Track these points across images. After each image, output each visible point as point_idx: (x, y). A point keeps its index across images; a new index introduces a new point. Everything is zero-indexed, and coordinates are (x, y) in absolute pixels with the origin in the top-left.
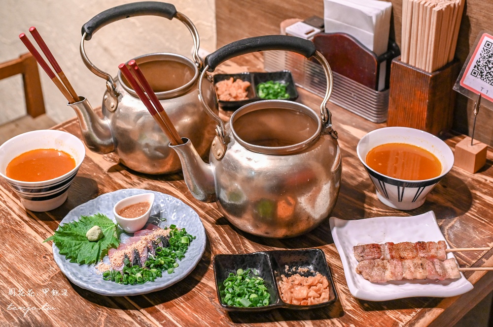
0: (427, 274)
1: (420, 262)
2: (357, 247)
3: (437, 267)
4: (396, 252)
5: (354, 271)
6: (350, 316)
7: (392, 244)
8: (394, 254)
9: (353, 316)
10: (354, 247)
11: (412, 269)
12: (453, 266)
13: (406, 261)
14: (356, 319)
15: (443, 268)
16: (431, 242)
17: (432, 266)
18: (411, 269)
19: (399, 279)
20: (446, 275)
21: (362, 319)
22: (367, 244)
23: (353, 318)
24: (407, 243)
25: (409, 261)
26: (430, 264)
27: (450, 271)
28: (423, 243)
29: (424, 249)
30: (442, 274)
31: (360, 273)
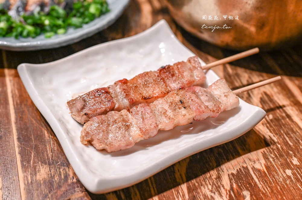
0: (194, 115)
1: (177, 98)
2: (73, 100)
3: (204, 98)
4: (135, 92)
5: (79, 144)
6: (253, 179)
7: (124, 82)
8: (133, 95)
9: (257, 180)
10: (68, 103)
11: (170, 113)
12: (225, 91)
13: (156, 102)
14: (260, 186)
15: (212, 98)
16: (179, 63)
17: (197, 100)
18: (168, 113)
19: (153, 135)
20: (220, 108)
21: (268, 190)
22: (87, 91)
23: (256, 183)
24: (146, 74)
25: (160, 101)
26: (194, 97)
27: (223, 99)
28: (169, 67)
29: (173, 75)
30: (215, 109)
31: (90, 143)
